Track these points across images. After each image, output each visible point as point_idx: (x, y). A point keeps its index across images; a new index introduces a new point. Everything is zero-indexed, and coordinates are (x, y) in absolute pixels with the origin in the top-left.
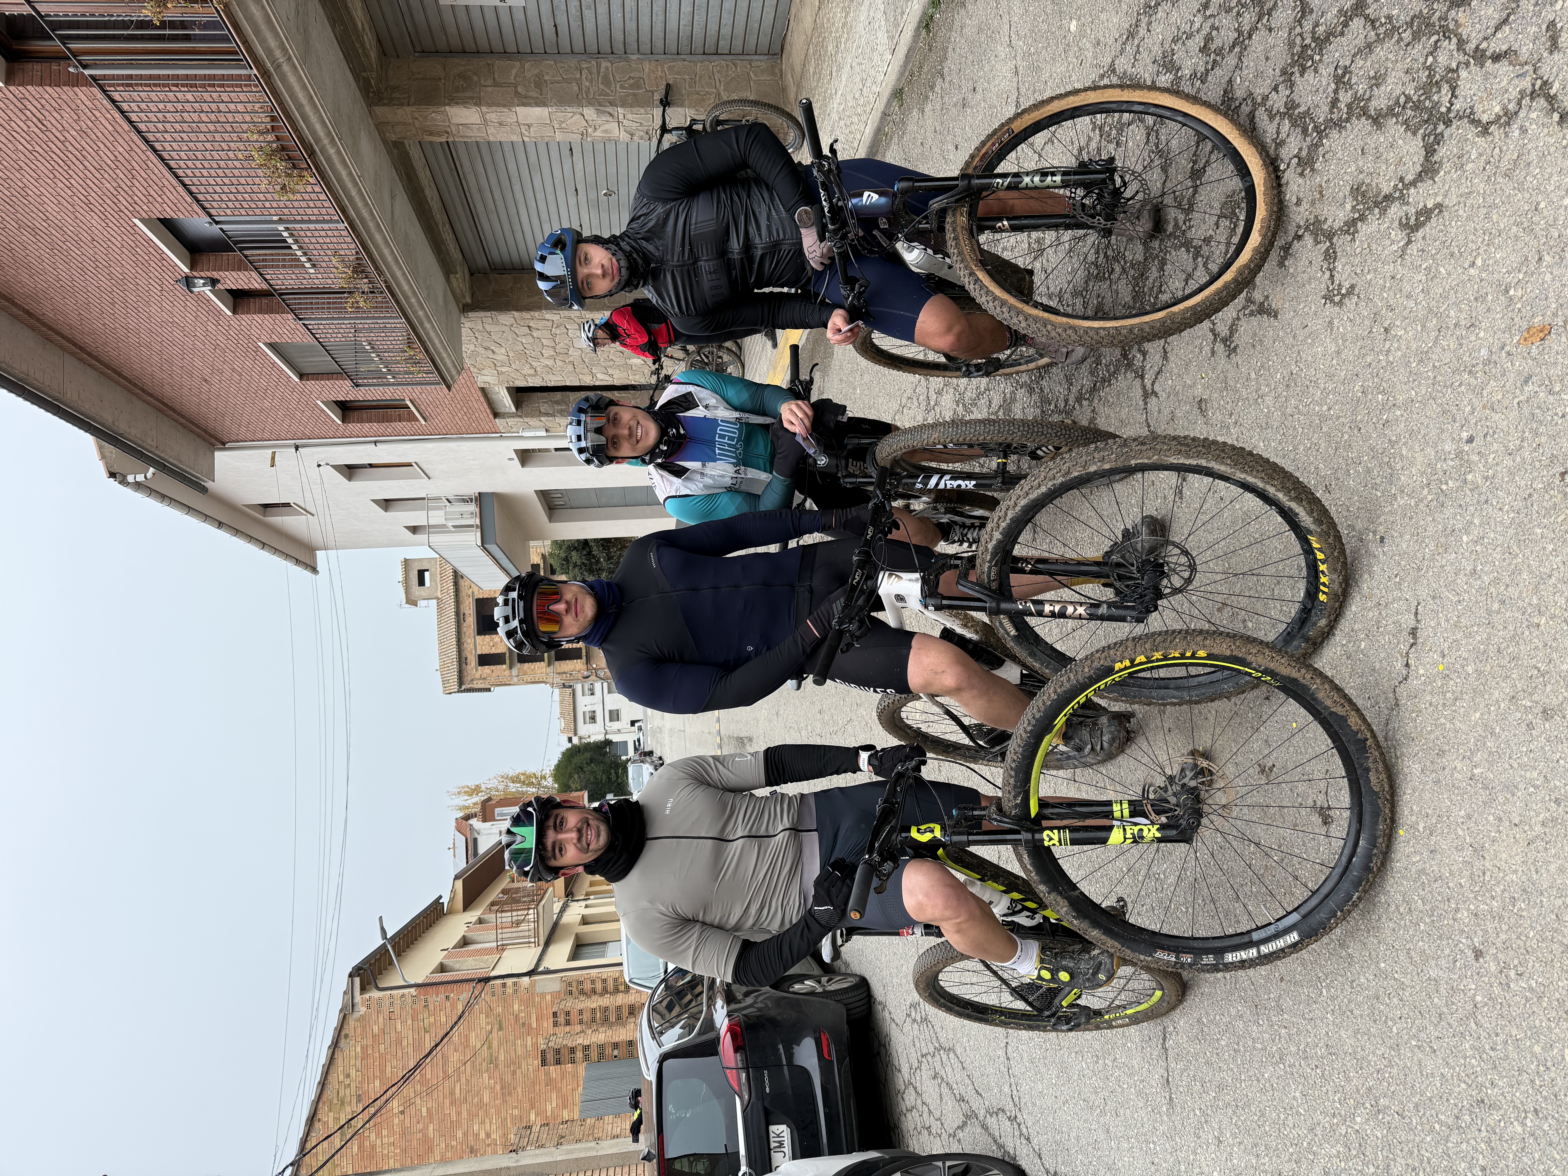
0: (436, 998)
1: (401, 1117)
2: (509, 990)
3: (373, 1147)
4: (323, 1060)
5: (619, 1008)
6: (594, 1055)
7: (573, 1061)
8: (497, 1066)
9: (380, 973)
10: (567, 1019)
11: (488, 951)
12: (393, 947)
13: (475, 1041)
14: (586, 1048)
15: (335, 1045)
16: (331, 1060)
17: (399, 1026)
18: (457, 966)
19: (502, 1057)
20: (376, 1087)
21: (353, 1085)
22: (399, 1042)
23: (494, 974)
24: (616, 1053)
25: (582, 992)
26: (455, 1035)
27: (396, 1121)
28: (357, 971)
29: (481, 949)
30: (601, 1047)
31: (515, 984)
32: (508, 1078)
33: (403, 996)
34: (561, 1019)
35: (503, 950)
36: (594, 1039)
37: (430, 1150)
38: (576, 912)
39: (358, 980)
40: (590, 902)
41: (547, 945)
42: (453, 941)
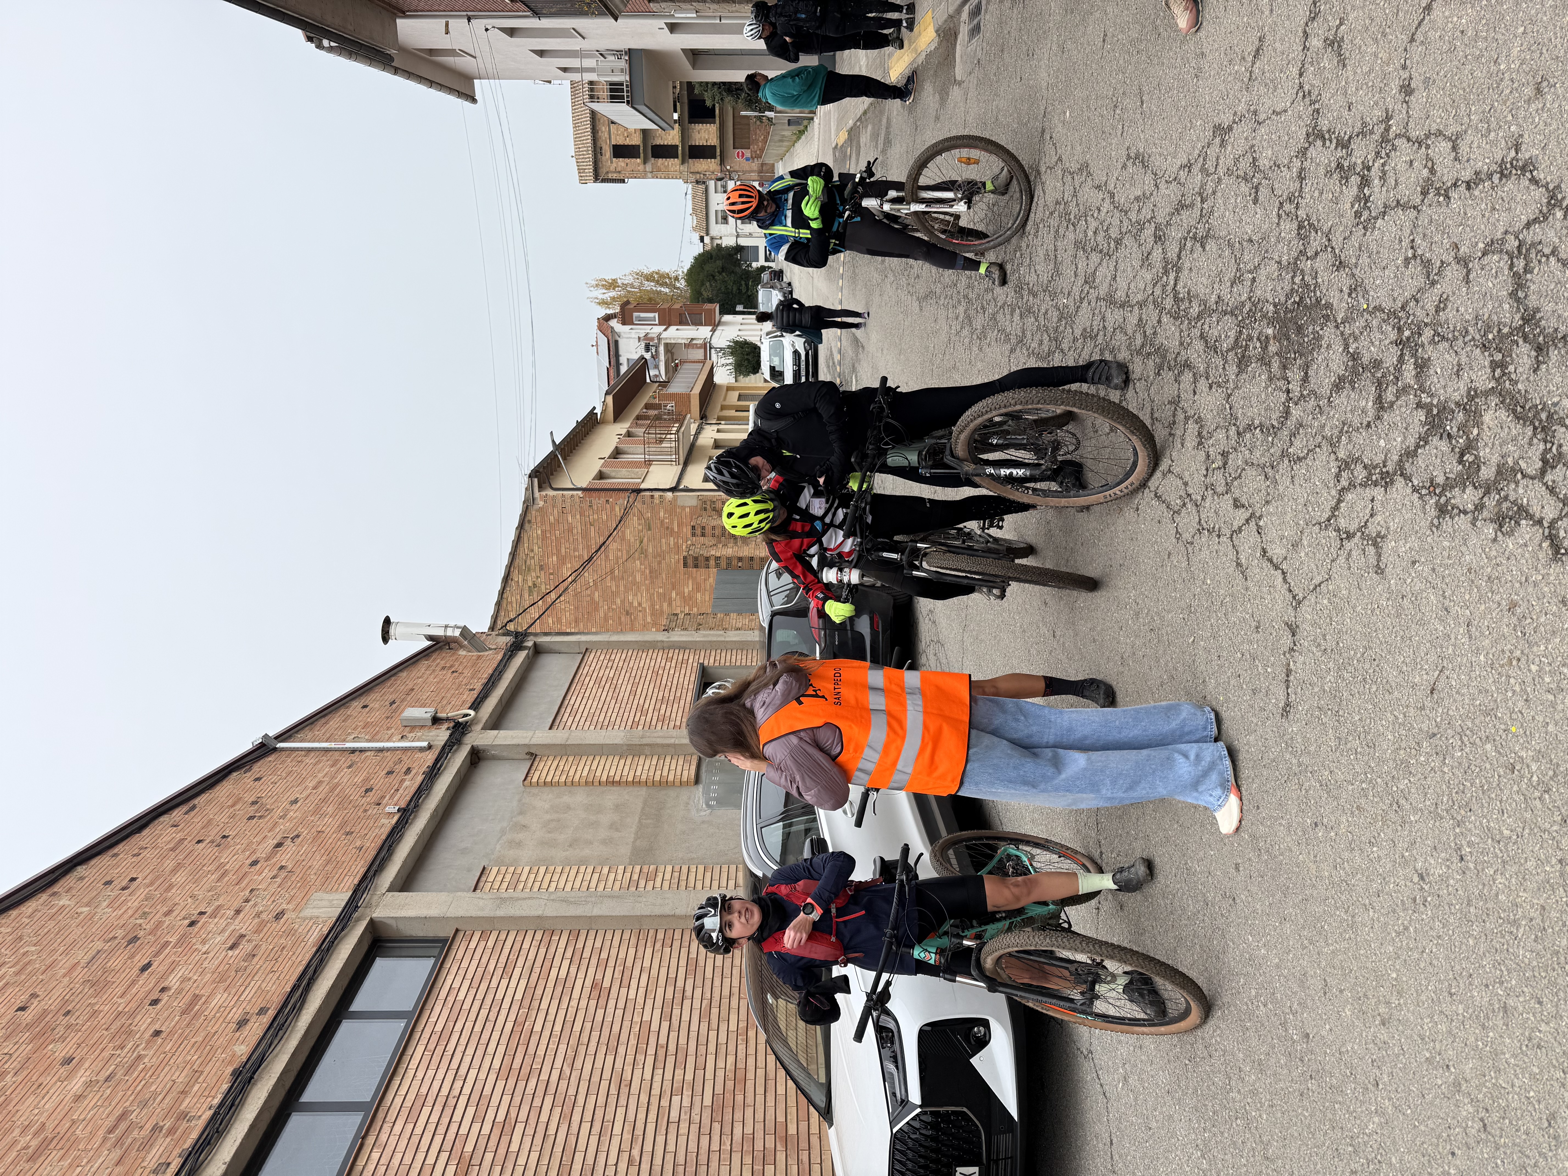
0: (598, 501)
2: (657, 501)
4: (512, 537)
6: (723, 563)
7: (707, 566)
8: (645, 555)
9: (553, 476)
10: (703, 531)
11: (638, 464)
12: (561, 453)
13: (629, 535)
14: (718, 558)
15: (521, 527)
16: (519, 537)
17: (570, 519)
18: (614, 475)
19: (650, 550)
22: (569, 529)
23: (644, 486)
24: (740, 563)
25: (714, 509)
28: (535, 473)
29: (632, 461)
30: (729, 557)
31: (661, 497)
32: (655, 565)
33: (572, 496)
34: (699, 532)
35: (650, 465)
36: (724, 551)
37: (596, 609)
38: (709, 435)
39: (536, 480)
40: (721, 427)
41: (686, 464)
42: (608, 451)
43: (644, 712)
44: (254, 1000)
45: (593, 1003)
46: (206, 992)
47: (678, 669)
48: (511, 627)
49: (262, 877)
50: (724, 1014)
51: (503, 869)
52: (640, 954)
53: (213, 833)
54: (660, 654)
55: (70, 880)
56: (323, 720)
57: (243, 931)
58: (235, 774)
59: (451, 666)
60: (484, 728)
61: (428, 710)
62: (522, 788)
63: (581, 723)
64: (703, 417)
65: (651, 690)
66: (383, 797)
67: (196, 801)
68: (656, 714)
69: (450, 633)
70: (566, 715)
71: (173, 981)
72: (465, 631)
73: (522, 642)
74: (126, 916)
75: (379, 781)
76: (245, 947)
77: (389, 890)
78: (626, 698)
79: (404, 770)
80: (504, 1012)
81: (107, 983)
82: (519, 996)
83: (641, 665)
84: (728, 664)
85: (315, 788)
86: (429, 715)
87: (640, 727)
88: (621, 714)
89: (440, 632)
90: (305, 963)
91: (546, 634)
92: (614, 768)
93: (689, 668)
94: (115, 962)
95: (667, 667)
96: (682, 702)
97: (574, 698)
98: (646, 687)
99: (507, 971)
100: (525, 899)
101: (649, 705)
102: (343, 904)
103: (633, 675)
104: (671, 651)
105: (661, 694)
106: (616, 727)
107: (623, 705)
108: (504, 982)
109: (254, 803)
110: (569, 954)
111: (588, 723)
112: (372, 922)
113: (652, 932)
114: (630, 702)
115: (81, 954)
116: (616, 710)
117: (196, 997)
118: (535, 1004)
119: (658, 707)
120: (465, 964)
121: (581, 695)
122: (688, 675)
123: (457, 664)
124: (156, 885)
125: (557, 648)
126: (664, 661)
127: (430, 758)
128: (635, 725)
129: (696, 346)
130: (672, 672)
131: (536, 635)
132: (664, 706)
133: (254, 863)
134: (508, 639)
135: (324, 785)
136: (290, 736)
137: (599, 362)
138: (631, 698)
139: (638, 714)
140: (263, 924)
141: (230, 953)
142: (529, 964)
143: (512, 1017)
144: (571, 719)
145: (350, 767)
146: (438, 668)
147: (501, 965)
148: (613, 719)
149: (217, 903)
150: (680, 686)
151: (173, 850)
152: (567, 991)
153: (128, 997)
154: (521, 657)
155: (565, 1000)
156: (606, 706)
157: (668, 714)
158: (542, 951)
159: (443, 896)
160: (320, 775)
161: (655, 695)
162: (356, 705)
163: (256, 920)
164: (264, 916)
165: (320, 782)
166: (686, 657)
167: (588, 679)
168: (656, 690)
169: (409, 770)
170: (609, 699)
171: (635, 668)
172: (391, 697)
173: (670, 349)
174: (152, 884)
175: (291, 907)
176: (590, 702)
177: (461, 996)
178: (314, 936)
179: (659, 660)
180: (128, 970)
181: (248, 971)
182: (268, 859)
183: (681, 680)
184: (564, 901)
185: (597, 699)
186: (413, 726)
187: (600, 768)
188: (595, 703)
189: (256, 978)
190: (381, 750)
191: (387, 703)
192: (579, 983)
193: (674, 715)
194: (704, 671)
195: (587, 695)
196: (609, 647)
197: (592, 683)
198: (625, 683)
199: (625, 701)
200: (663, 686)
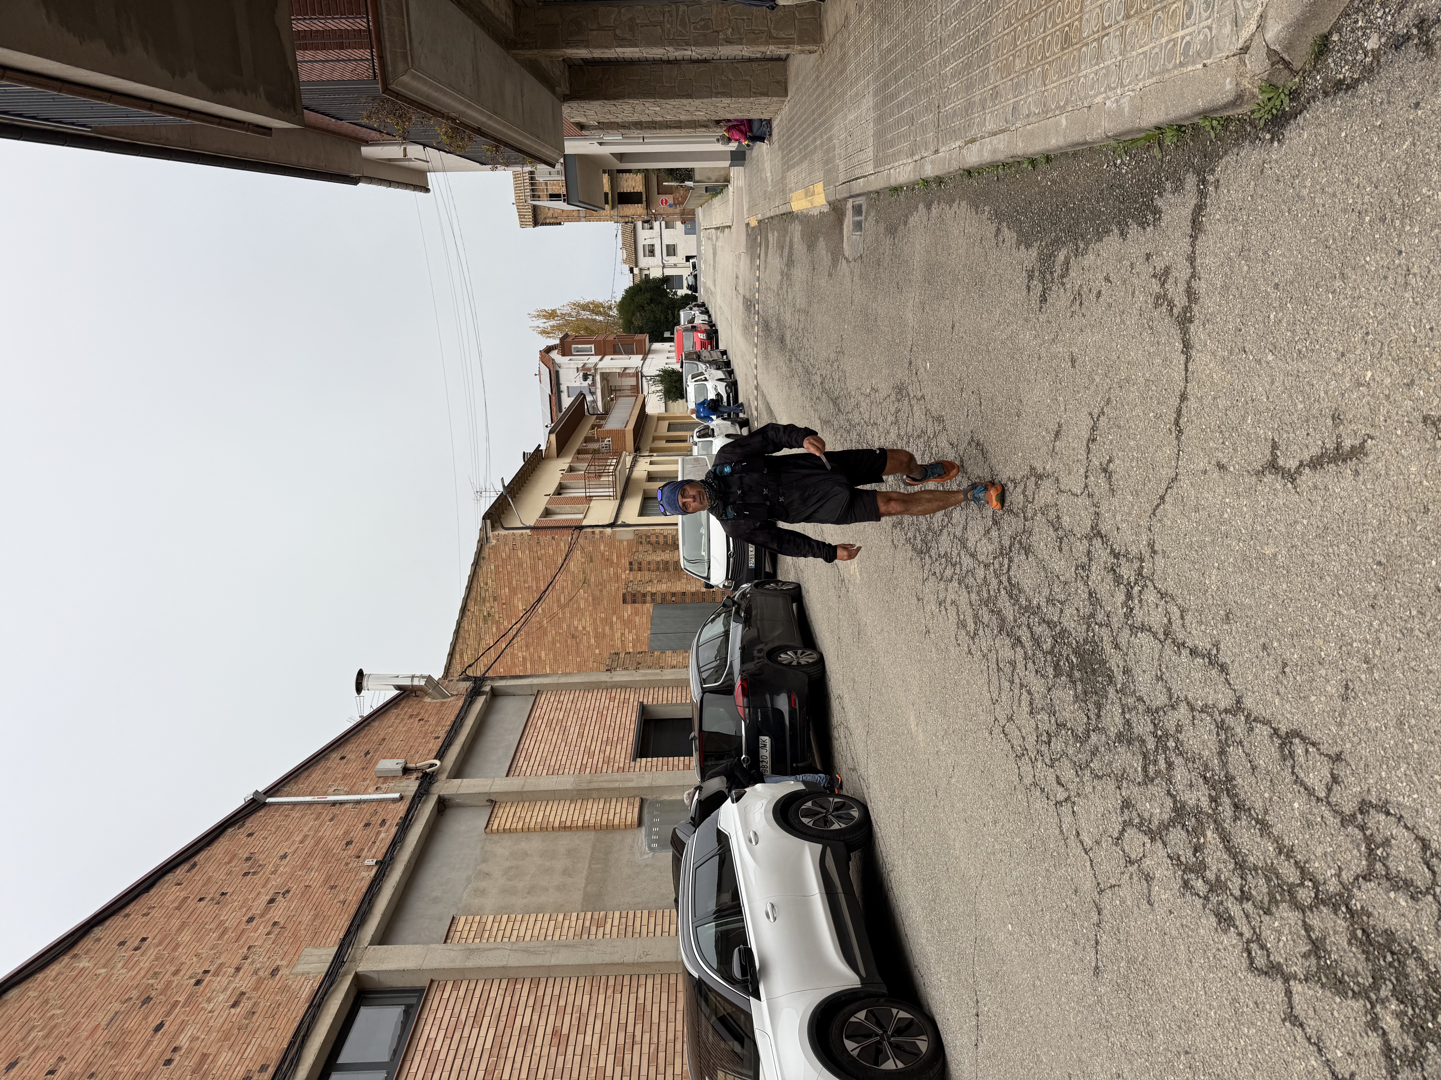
0: (545, 538)
2: (597, 536)
4: (469, 571)
5: (675, 563)
6: (659, 600)
7: (644, 603)
9: (504, 516)
12: (510, 494)
14: (653, 594)
15: (476, 563)
16: (474, 573)
17: (519, 556)
19: (593, 580)
21: (490, 590)
23: (585, 524)
24: (674, 598)
25: (649, 543)
28: (488, 515)
30: (664, 595)
31: (601, 532)
32: (597, 593)
33: (522, 534)
34: (635, 565)
35: (590, 501)
36: (659, 587)
38: (643, 468)
39: (488, 522)
40: (654, 459)
41: (623, 498)
42: (552, 488)
43: (591, 754)
44: (255, 1058)
45: (554, 1050)
46: (213, 1050)
47: (620, 710)
48: (470, 673)
49: (258, 932)
50: (670, 1059)
51: (470, 918)
52: (594, 1000)
53: (213, 891)
54: (604, 694)
55: (87, 943)
56: (306, 773)
57: (243, 989)
58: (230, 830)
59: (418, 714)
60: (449, 777)
61: (399, 761)
62: (484, 836)
63: (535, 769)
64: (637, 449)
65: (596, 732)
66: (362, 850)
67: (196, 859)
68: (602, 755)
69: (416, 682)
70: (522, 759)
71: (183, 1041)
72: (429, 679)
73: (481, 687)
74: (139, 977)
75: (358, 833)
76: (246, 1005)
77: (370, 944)
78: (574, 740)
79: (379, 822)
80: (476, 1061)
81: (126, 1045)
82: (488, 1045)
83: (587, 706)
84: (665, 701)
85: (301, 842)
86: (399, 767)
87: (588, 770)
88: (571, 759)
89: (407, 682)
90: (299, 1019)
91: (502, 678)
92: (565, 812)
93: (630, 707)
94: (131, 1024)
95: (611, 708)
96: (625, 743)
97: (528, 742)
98: (592, 728)
99: (477, 1020)
100: (490, 950)
101: (596, 747)
102: (331, 959)
103: (580, 717)
104: (614, 691)
105: (606, 734)
106: (567, 771)
107: (572, 748)
108: (475, 1031)
109: (248, 859)
110: (531, 1002)
111: (541, 767)
112: (357, 977)
113: (604, 979)
114: (578, 745)
115: (100, 1016)
116: (566, 753)
117: (205, 1056)
118: (503, 1052)
119: (603, 748)
120: (439, 1015)
121: (534, 739)
122: (629, 714)
123: (423, 711)
124: (164, 945)
125: (509, 691)
126: (607, 702)
127: (402, 808)
128: (583, 768)
129: (629, 375)
130: (615, 713)
131: (492, 679)
132: (608, 748)
133: (251, 920)
134: (468, 685)
135: (309, 838)
136: (278, 790)
137: (541, 389)
138: (579, 740)
139: (586, 757)
140: (260, 981)
141: (233, 1011)
142: (496, 1012)
143: (483, 1066)
144: (526, 763)
145: (331, 820)
146: (406, 717)
147: (472, 1014)
148: (563, 763)
149: (219, 961)
150: (622, 727)
151: (178, 908)
152: (531, 1038)
153: (144, 1058)
154: (480, 702)
155: (530, 1047)
156: (557, 749)
157: (612, 756)
158: (508, 999)
159: (418, 949)
160: (306, 829)
161: (600, 736)
162: (335, 756)
163: (255, 978)
164: (261, 973)
165: (306, 836)
166: (627, 697)
167: (540, 721)
168: (601, 731)
169: (384, 822)
170: (559, 741)
171: (582, 710)
172: (366, 748)
173: (605, 376)
174: (160, 944)
175: (284, 963)
176: (542, 745)
177: (437, 1047)
178: (306, 990)
179: (603, 701)
180: (143, 1031)
181: (249, 1029)
182: (262, 915)
183: (623, 720)
184: (526, 951)
185: (549, 742)
186: (386, 777)
187: (553, 813)
188: (547, 747)
189: (256, 1036)
190: (358, 802)
191: (362, 754)
192: (541, 1030)
193: (617, 756)
194: (643, 709)
195: (539, 738)
196: (558, 688)
197: (544, 725)
198: (573, 725)
199: (574, 743)
200: (607, 726)
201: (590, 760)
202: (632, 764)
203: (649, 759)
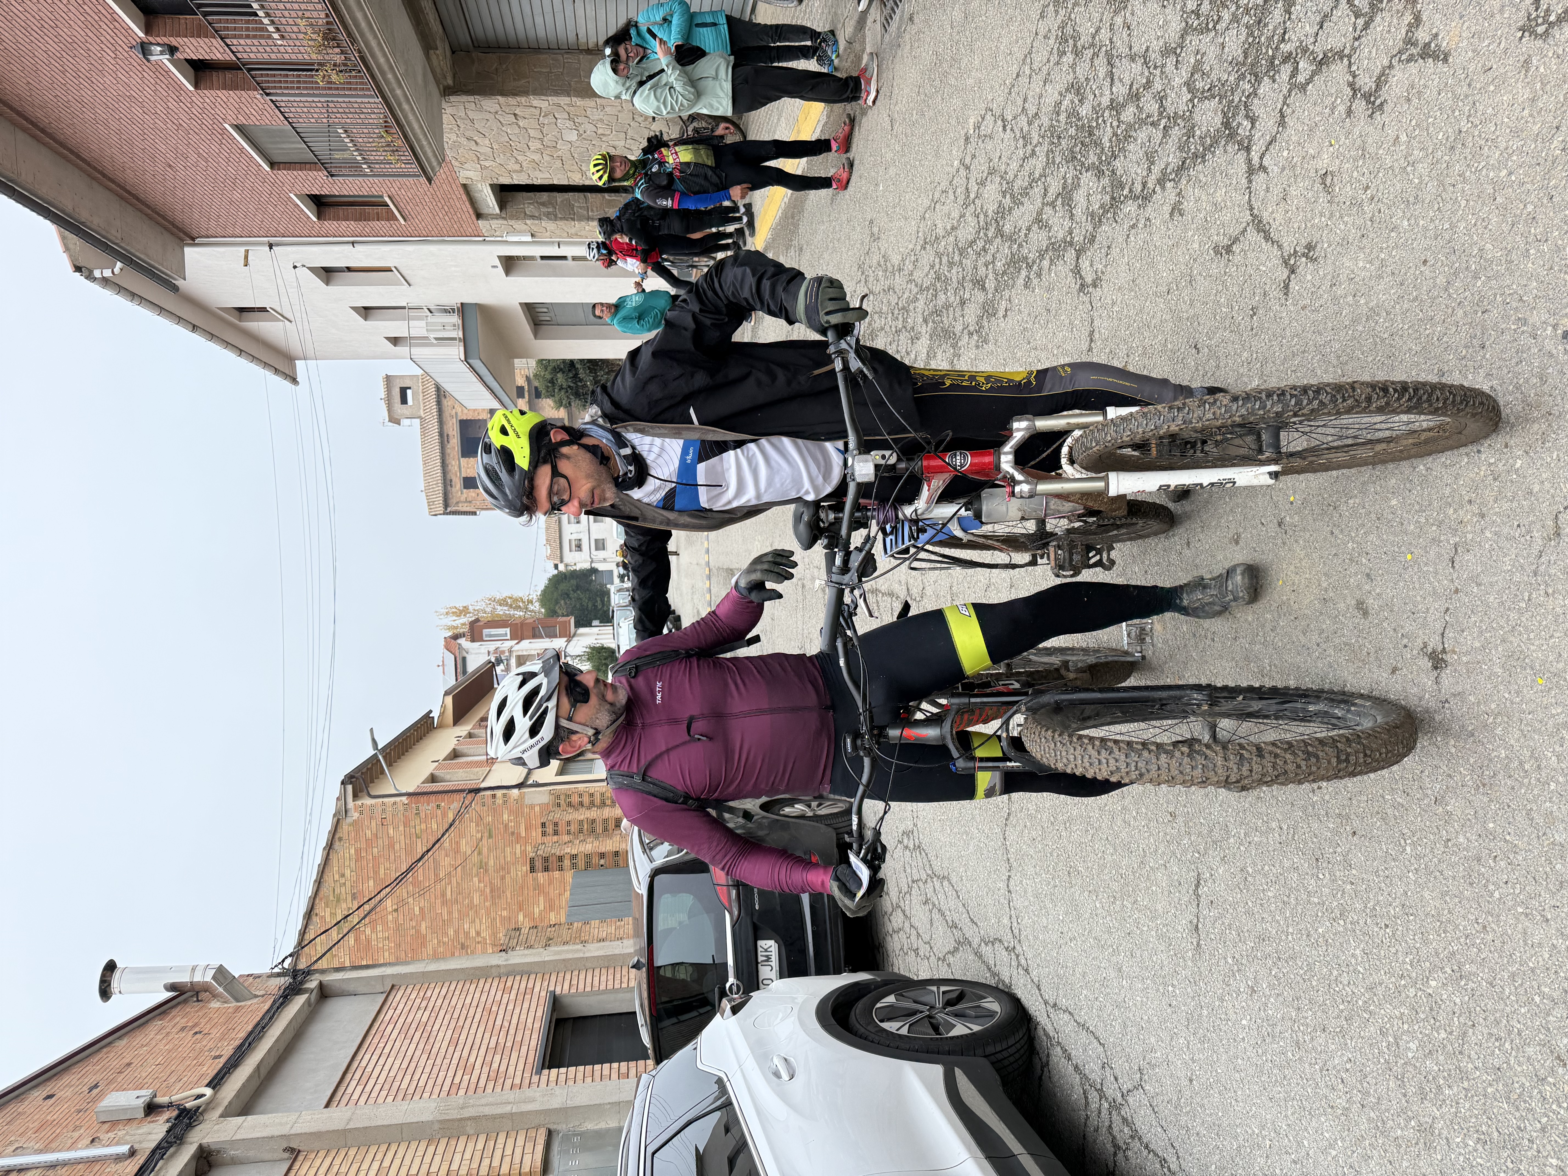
0: (427, 806)
1: (395, 914)
2: (499, 801)
3: (369, 941)
4: (318, 860)
5: (605, 821)
6: (581, 864)
7: (561, 869)
8: (486, 871)
9: (372, 782)
10: (555, 829)
11: (478, 764)
12: (385, 758)
13: (465, 847)
14: (574, 857)
15: (330, 847)
16: (326, 861)
17: (391, 831)
18: (448, 777)
19: (491, 863)
20: (371, 886)
21: (348, 884)
22: (391, 846)
23: (484, 785)
24: (602, 862)
25: (570, 805)
26: (446, 842)
27: (390, 917)
28: (349, 779)
29: (471, 762)
30: (588, 856)
31: (504, 795)
33: (395, 803)
34: (550, 829)
35: (493, 763)
36: (581, 849)
37: (423, 944)
39: (350, 787)
42: (443, 754)
43: (467, 1069)
47: (519, 1002)
54: (496, 983)
59: (195, 1026)
61: (144, 1093)
63: (374, 1095)
65: (479, 1035)
68: (486, 1068)
69: (201, 977)
70: (353, 1084)
72: (221, 973)
73: (302, 983)
78: (443, 1050)
83: (468, 1001)
84: (588, 989)
86: (142, 1102)
87: (462, 1092)
88: (434, 1076)
91: (337, 970)
92: (417, 1162)
93: (536, 997)
95: (505, 1001)
96: (524, 1049)
97: (367, 1056)
98: (473, 1031)
101: (477, 1056)
103: (456, 1015)
104: (511, 978)
105: (494, 1039)
106: (425, 1095)
107: (439, 1062)
111: (383, 1094)
114: (449, 1056)
116: (427, 1070)
119: (489, 1057)
121: (377, 1053)
122: (533, 1006)
123: (202, 1022)
125: (351, 987)
126: (499, 993)
128: (454, 1090)
130: (510, 1007)
131: (323, 972)
132: (497, 1058)
134: (283, 981)
138: (451, 1049)
139: (460, 1073)
146: (174, 1031)
148: (421, 1084)
150: (522, 1025)
154: (297, 1004)
156: (413, 1065)
157: (503, 1068)
161: (485, 1042)
162: (36, 1095)
166: (531, 984)
167: (390, 1028)
168: (487, 1035)
170: (418, 1053)
171: (459, 1006)
172: (94, 1079)
179: (493, 992)
183: (523, 1017)
185: (401, 1055)
188: (398, 1062)
191: (85, 1089)
193: (511, 1069)
194: (556, 1002)
195: (387, 1051)
196: (425, 979)
197: (396, 1032)
198: (444, 1028)
199: (441, 1055)
200: (497, 1027)
201: (466, 1077)
202: (535, 1078)
203: (563, 1070)
